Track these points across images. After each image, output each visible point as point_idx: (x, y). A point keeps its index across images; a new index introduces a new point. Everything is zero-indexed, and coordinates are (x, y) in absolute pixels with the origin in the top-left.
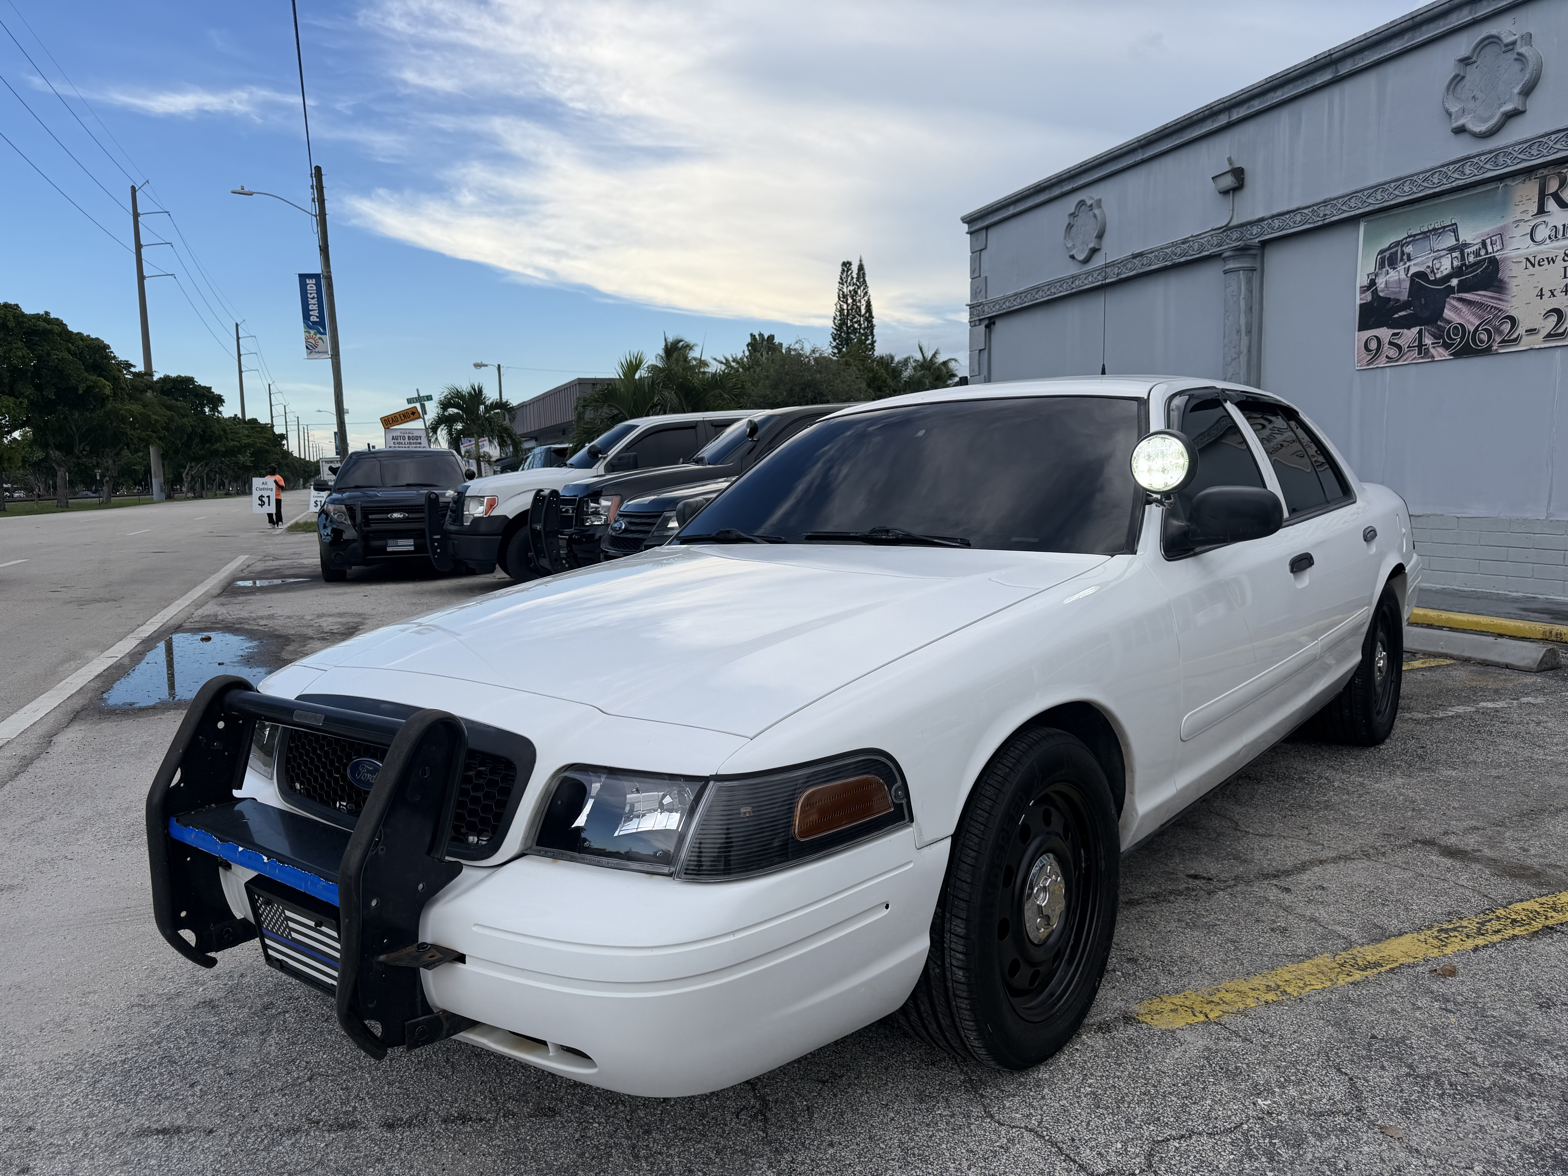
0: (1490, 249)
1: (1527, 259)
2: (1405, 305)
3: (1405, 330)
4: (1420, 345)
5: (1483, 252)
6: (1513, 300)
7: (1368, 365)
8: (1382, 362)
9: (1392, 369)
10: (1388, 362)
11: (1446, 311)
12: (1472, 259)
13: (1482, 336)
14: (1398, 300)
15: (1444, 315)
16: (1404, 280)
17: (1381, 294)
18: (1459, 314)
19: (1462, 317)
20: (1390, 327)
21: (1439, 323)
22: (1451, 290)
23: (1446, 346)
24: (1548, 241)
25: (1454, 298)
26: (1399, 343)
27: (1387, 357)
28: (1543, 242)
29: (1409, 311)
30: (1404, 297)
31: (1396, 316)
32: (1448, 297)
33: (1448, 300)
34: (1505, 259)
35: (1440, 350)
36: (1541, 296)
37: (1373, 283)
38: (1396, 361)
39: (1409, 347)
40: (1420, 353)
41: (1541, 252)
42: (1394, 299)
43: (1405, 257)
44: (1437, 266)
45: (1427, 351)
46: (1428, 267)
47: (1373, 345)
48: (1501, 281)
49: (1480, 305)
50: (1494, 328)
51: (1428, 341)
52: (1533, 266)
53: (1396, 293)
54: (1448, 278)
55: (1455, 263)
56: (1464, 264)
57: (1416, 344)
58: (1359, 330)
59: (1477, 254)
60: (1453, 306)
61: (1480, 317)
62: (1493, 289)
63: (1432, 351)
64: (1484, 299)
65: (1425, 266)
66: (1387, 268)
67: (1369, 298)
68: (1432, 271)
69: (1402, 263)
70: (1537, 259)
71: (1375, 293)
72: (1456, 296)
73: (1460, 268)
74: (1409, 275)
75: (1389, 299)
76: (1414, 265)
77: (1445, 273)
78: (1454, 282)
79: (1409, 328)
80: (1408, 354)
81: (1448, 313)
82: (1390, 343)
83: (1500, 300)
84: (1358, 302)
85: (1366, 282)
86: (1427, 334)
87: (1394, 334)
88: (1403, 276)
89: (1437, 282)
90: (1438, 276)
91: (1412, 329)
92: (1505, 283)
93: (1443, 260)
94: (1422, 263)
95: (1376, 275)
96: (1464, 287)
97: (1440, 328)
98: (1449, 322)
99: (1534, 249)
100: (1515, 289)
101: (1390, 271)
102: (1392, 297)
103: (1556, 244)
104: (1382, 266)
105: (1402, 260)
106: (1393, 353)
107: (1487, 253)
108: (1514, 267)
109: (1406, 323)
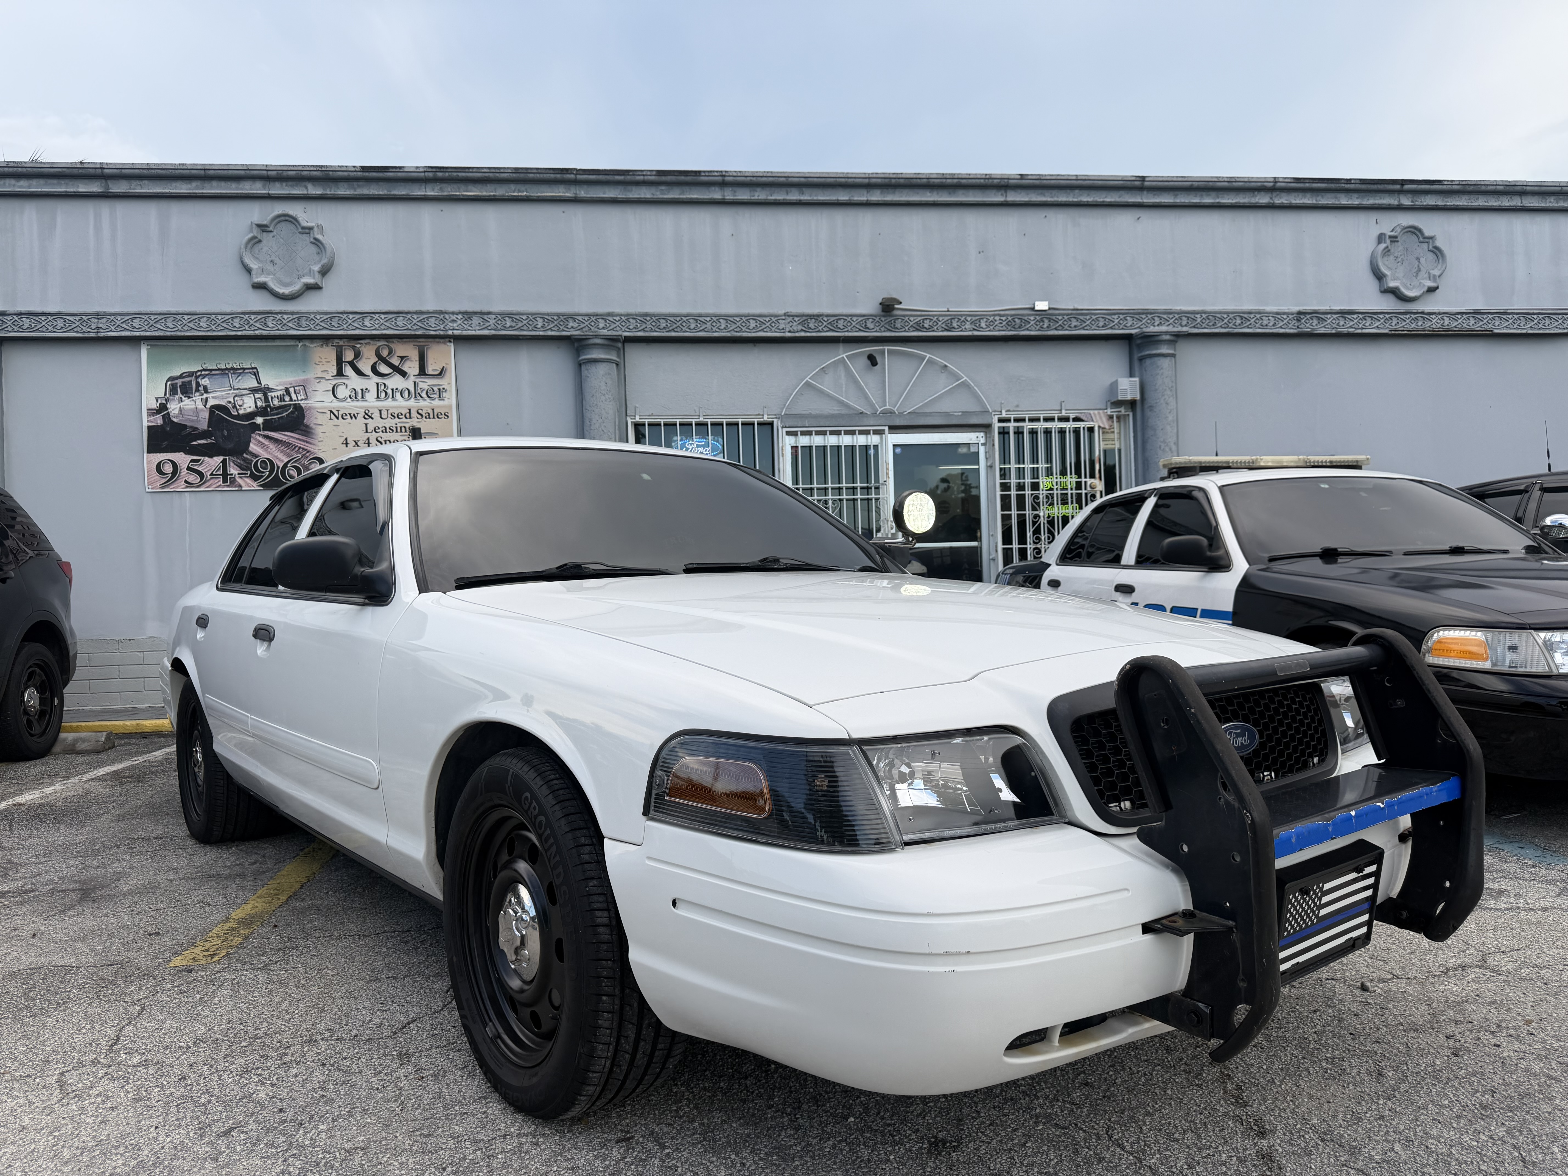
0: (294, 397)
1: (331, 412)
2: (204, 435)
3: (206, 458)
4: (225, 475)
5: (287, 398)
6: (320, 444)
7: (162, 488)
8: (180, 486)
9: (193, 494)
10: (187, 487)
11: (251, 445)
12: (276, 402)
13: (291, 472)
14: (196, 429)
15: (250, 449)
16: (202, 410)
17: (175, 420)
18: (266, 450)
19: (269, 453)
20: (188, 452)
21: (245, 455)
22: (256, 427)
23: (255, 478)
24: (349, 400)
25: (260, 435)
26: (200, 469)
27: (186, 482)
28: (344, 400)
29: (209, 441)
30: (203, 425)
31: (194, 443)
32: (253, 433)
33: (253, 435)
34: (310, 408)
35: (248, 481)
36: (347, 444)
37: (163, 408)
38: (198, 487)
39: (212, 474)
40: (225, 481)
41: (344, 408)
42: (191, 427)
43: (201, 388)
44: (240, 403)
45: (233, 482)
46: (230, 402)
47: (168, 469)
48: (307, 426)
49: (287, 445)
50: (303, 465)
51: (233, 470)
52: (337, 418)
53: (193, 421)
54: (252, 415)
55: (259, 404)
56: (269, 406)
57: (221, 472)
58: (148, 452)
59: (281, 399)
60: (259, 442)
61: (288, 455)
62: (300, 432)
63: (239, 480)
64: (291, 439)
65: (226, 401)
66: (181, 396)
67: (160, 422)
68: (234, 407)
69: (197, 394)
70: (341, 413)
71: (167, 418)
72: (262, 433)
73: (265, 408)
74: (208, 406)
75: (185, 426)
76: (213, 397)
77: (249, 410)
78: (259, 420)
79: (211, 456)
80: (211, 481)
81: (253, 447)
82: (189, 468)
83: (307, 442)
84: (146, 424)
85: (154, 405)
86: (232, 464)
87: (192, 461)
88: (200, 406)
89: (238, 417)
90: (241, 412)
91: (215, 458)
92: (311, 428)
93: (246, 398)
94: (222, 398)
95: (167, 400)
96: (268, 426)
97: (245, 460)
98: (256, 456)
99: (336, 404)
100: (321, 435)
101: (184, 398)
102: (189, 424)
103: (355, 403)
104: (173, 391)
105: (197, 390)
106: (193, 478)
107: (291, 400)
108: (319, 416)
109: (209, 451)
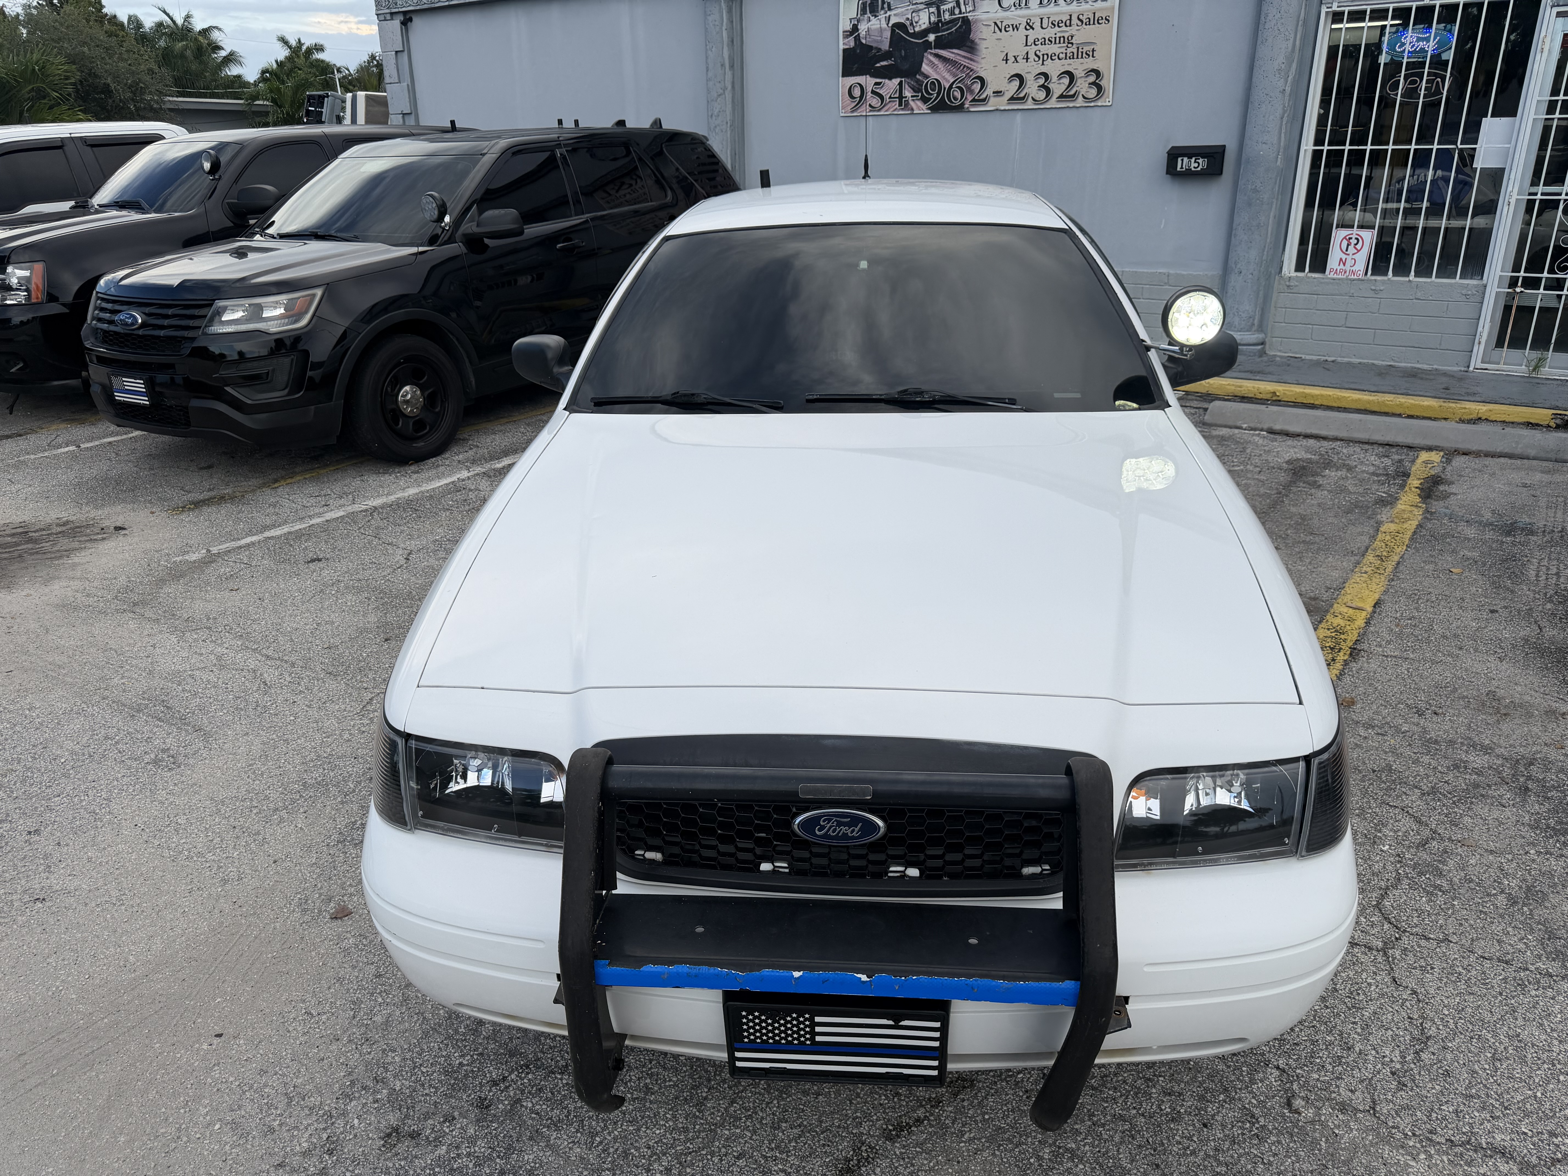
0: (963, 10)
1: (995, 23)
2: (886, 56)
3: (887, 81)
4: (901, 97)
5: (957, 11)
6: (983, 61)
7: (852, 112)
8: (865, 110)
9: (874, 118)
10: (871, 111)
11: (924, 65)
12: (947, 17)
13: (955, 93)
14: (880, 49)
15: (922, 69)
16: (885, 29)
17: (864, 41)
18: (935, 70)
19: (938, 73)
20: (873, 76)
21: (918, 76)
22: (927, 45)
23: (925, 100)
24: (1013, 8)
25: (931, 53)
26: (881, 92)
27: (870, 105)
28: (1009, 8)
29: (890, 62)
30: (885, 46)
31: (878, 65)
32: (926, 51)
33: (925, 54)
34: (976, 21)
35: (919, 103)
36: (1007, 60)
37: (855, 28)
38: (879, 110)
39: (890, 97)
40: (900, 105)
41: (1008, 18)
42: (876, 48)
43: (886, 6)
44: (916, 19)
45: (907, 104)
46: (908, 19)
47: (857, 92)
48: (973, 42)
49: (953, 63)
50: (966, 86)
51: (908, 93)
52: (1000, 30)
53: (877, 41)
54: (925, 32)
55: (933, 19)
56: (940, 21)
57: (897, 95)
58: (843, 76)
59: (952, 13)
60: (931, 61)
61: (954, 75)
62: (965, 48)
63: (911, 103)
64: (958, 57)
65: (905, 17)
66: (869, 15)
67: (852, 44)
68: (912, 24)
69: (882, 12)
70: (1004, 25)
71: (857, 39)
72: (933, 51)
73: (937, 24)
74: (890, 25)
75: (871, 48)
76: (895, 15)
77: (924, 27)
78: (932, 37)
79: (890, 79)
80: (889, 105)
81: (925, 68)
82: (873, 92)
83: (971, 60)
84: (842, 47)
85: (849, 27)
86: (907, 86)
87: (876, 84)
88: (884, 25)
89: (915, 35)
90: (917, 29)
91: (894, 80)
92: (976, 44)
93: (921, 13)
94: (902, 14)
95: (858, 21)
96: (938, 43)
97: (918, 81)
98: (927, 77)
99: (1001, 14)
100: (984, 51)
101: (872, 18)
102: (874, 45)
103: (1019, 12)
104: (864, 11)
105: (883, 8)
106: (876, 102)
107: (960, 13)
108: (984, 29)
109: (888, 73)
